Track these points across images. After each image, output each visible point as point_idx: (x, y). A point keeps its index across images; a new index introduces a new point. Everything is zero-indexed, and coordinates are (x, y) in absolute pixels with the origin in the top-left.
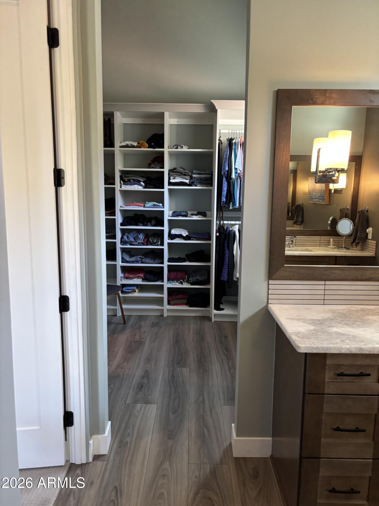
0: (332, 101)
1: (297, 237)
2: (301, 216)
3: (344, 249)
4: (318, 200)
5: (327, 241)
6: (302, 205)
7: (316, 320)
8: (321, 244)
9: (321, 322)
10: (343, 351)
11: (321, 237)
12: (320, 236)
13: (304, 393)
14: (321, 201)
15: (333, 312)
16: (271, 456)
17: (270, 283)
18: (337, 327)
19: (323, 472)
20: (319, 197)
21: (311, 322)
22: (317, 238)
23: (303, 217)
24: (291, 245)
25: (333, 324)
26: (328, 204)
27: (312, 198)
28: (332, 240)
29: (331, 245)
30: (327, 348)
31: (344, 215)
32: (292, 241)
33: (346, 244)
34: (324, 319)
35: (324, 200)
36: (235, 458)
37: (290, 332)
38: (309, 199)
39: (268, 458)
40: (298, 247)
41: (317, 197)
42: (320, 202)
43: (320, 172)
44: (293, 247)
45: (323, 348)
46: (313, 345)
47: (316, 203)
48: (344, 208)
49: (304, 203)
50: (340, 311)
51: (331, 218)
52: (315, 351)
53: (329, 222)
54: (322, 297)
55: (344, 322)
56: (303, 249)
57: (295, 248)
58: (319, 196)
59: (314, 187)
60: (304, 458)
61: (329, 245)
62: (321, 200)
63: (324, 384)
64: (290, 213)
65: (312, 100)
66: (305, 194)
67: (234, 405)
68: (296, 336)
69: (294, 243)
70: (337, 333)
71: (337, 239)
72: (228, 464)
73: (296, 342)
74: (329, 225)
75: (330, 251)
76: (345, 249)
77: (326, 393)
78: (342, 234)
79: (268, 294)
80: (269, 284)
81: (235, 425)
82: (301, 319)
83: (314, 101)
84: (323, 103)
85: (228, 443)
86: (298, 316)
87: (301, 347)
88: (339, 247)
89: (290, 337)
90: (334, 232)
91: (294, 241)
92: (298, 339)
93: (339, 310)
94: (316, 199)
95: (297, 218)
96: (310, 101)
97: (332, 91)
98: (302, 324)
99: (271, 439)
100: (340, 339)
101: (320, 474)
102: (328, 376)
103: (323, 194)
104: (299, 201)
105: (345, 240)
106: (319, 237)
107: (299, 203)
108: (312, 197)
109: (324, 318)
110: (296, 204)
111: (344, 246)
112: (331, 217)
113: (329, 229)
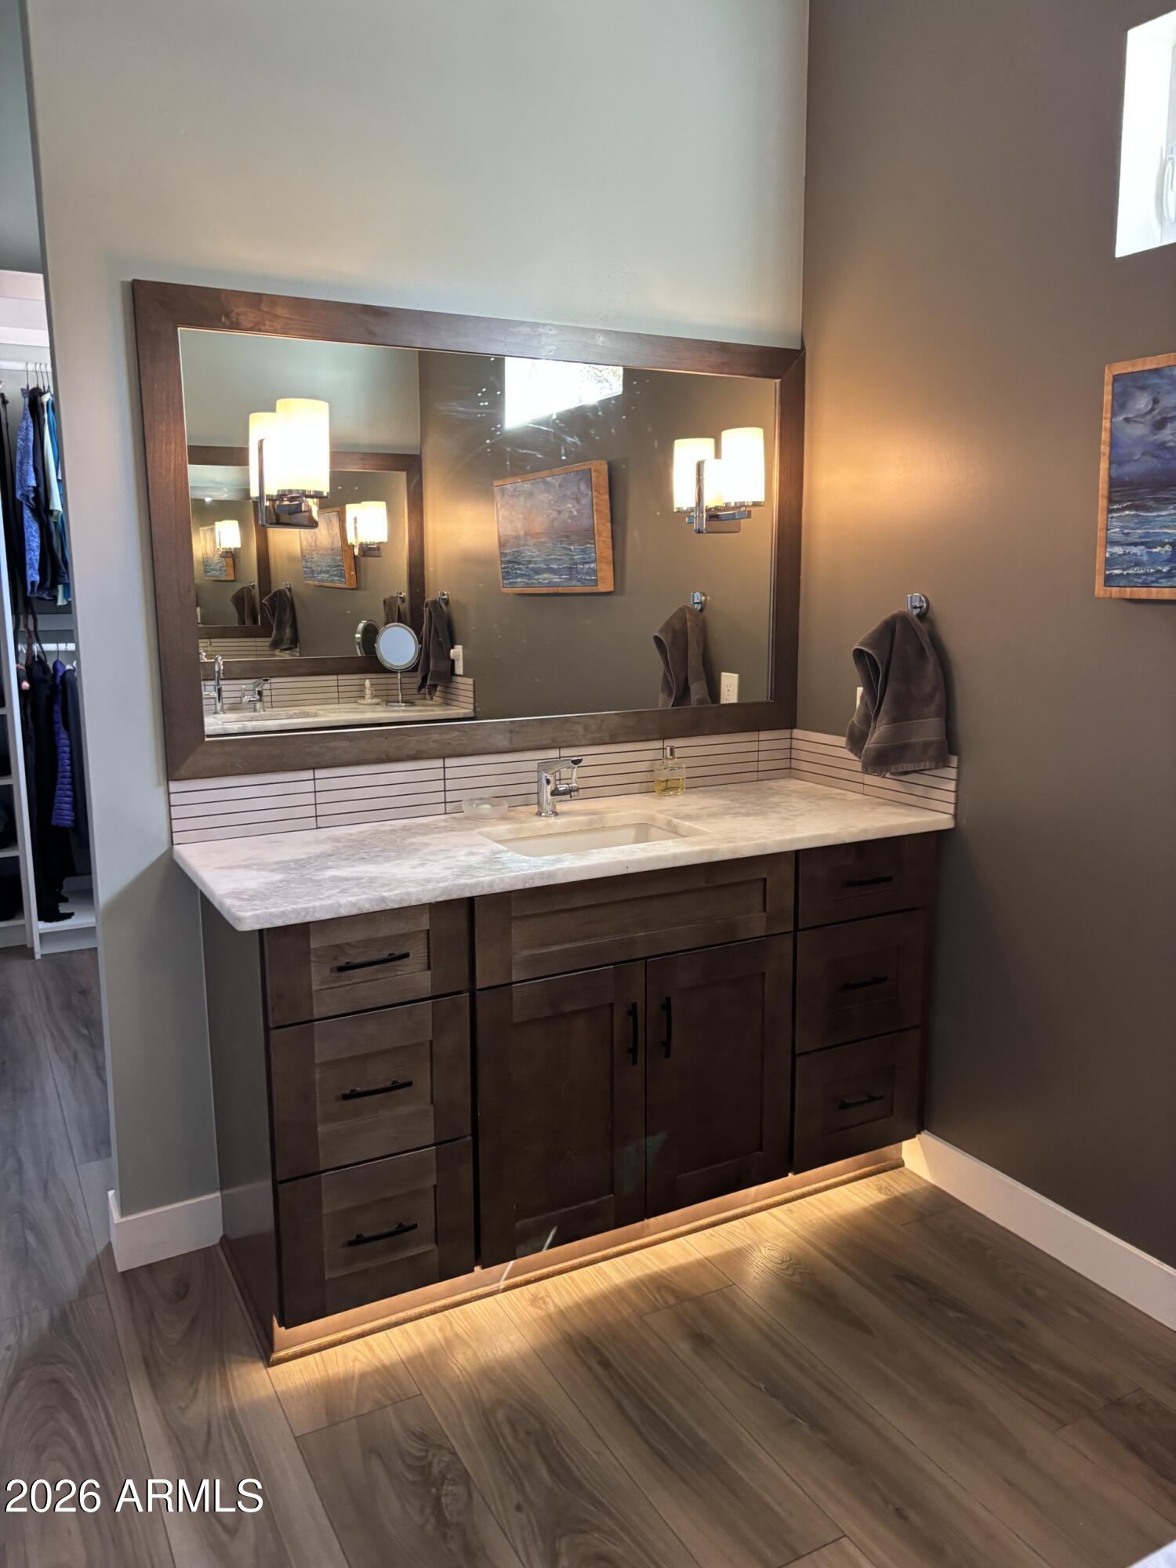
0: (278, 325)
1: (273, 680)
2: (289, 625)
3: (400, 704)
4: (327, 575)
5: (356, 688)
6: (288, 593)
7: (291, 861)
8: (341, 695)
9: (300, 864)
10: (344, 912)
11: (340, 677)
12: (337, 674)
13: (267, 1029)
14: (337, 578)
15: (337, 840)
16: (224, 1238)
17: (171, 790)
18: (337, 867)
19: (331, 1204)
20: (328, 568)
21: (276, 867)
22: (330, 681)
23: (294, 626)
24: (258, 705)
25: (330, 864)
26: (355, 586)
27: (313, 572)
28: (367, 683)
29: (367, 697)
30: (306, 910)
31: (394, 614)
32: (260, 693)
33: (405, 692)
34: (310, 858)
35: (342, 576)
36: (123, 1273)
37: (221, 892)
38: (305, 573)
39: (214, 1246)
40: (278, 709)
41: (324, 569)
42: (332, 581)
43: (271, 499)
44: (264, 711)
45: (297, 912)
46: (273, 910)
47: (324, 584)
48: (392, 597)
49: (292, 587)
50: (353, 837)
51: (361, 626)
52: (279, 923)
53: (358, 636)
54: (311, 811)
55: (358, 856)
56: (292, 712)
57: (269, 712)
58: (329, 566)
59: (314, 538)
60: (282, 1182)
61: (363, 697)
62: (336, 575)
63: (311, 997)
64: (259, 616)
65: (227, 316)
66: (292, 558)
67: (109, 1155)
68: (235, 898)
69: (265, 699)
70: (336, 880)
71: (383, 681)
72: (103, 1290)
73: (233, 910)
74: (359, 644)
75: (365, 712)
76: (403, 704)
77: (316, 1017)
78: (392, 665)
79: (171, 819)
80: (169, 794)
81: (115, 1194)
82: (253, 865)
83: (234, 320)
84: (256, 328)
85: (100, 1247)
86: (245, 860)
87: (245, 918)
88: (388, 700)
89: (221, 904)
90: (371, 664)
91: (265, 693)
92: (238, 903)
93: (351, 835)
94: (324, 575)
95: (277, 629)
96: (223, 319)
97: (274, 300)
98: (254, 873)
99: (218, 1194)
100: (339, 888)
101: (324, 1211)
102: (318, 976)
103: (339, 558)
104: (280, 582)
105: (401, 683)
106: (335, 677)
107: (282, 587)
108: (311, 568)
109: (311, 855)
110: (274, 589)
111: (400, 699)
112: (361, 622)
113: (360, 655)
